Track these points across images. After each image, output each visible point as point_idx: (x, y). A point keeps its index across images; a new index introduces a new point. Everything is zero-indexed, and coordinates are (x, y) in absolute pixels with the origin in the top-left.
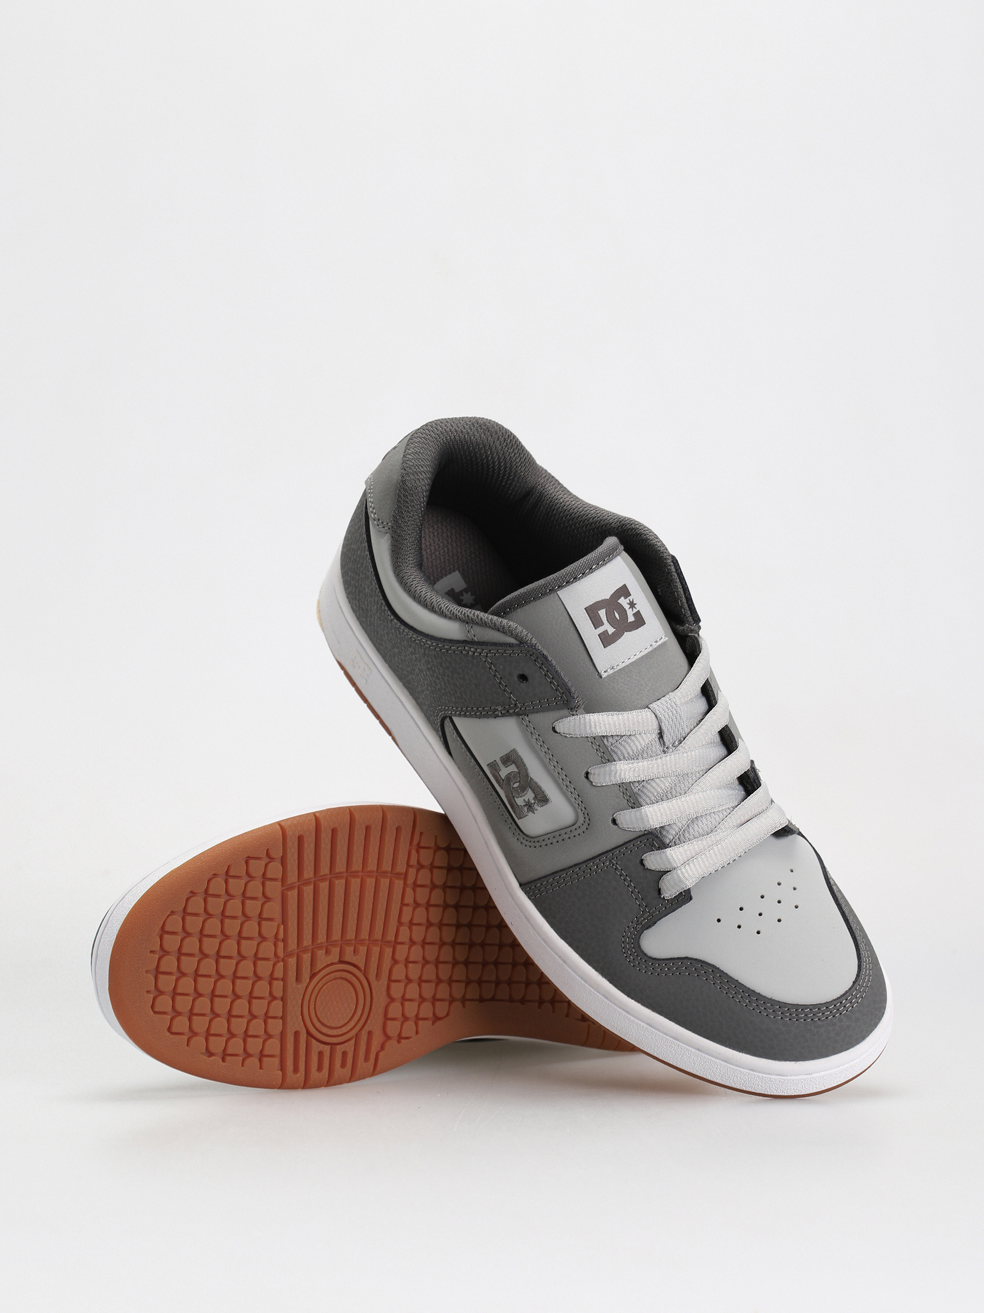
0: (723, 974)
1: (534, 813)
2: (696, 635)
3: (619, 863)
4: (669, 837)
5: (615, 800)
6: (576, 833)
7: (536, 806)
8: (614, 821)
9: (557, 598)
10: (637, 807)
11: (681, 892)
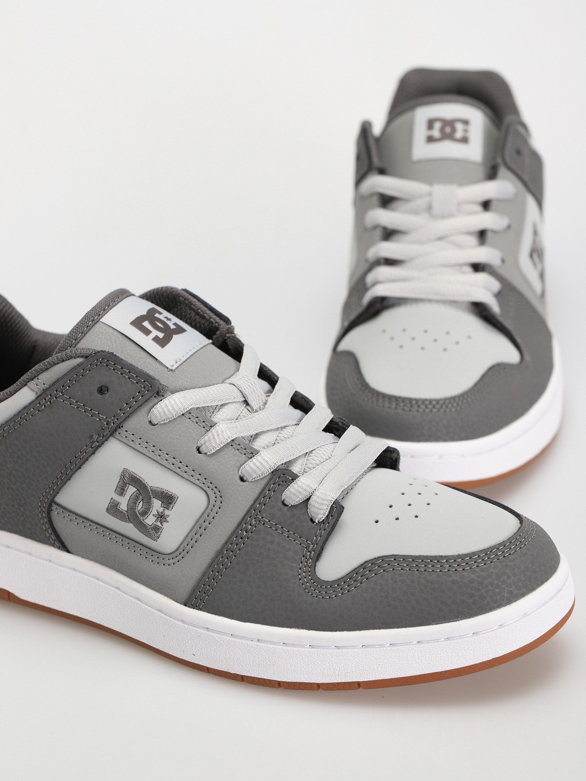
0: (405, 558)
1: (168, 522)
2: (233, 335)
3: (264, 515)
4: (296, 469)
5: (234, 459)
6: (213, 514)
7: (167, 512)
8: (242, 479)
9: (102, 325)
10: (256, 455)
11: (332, 505)
